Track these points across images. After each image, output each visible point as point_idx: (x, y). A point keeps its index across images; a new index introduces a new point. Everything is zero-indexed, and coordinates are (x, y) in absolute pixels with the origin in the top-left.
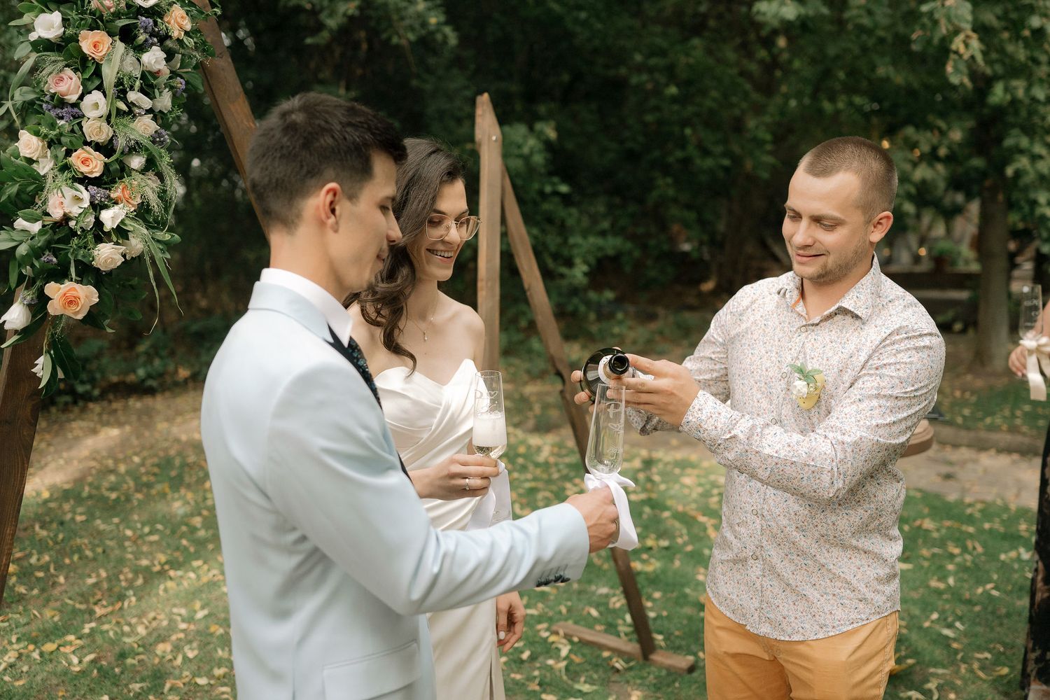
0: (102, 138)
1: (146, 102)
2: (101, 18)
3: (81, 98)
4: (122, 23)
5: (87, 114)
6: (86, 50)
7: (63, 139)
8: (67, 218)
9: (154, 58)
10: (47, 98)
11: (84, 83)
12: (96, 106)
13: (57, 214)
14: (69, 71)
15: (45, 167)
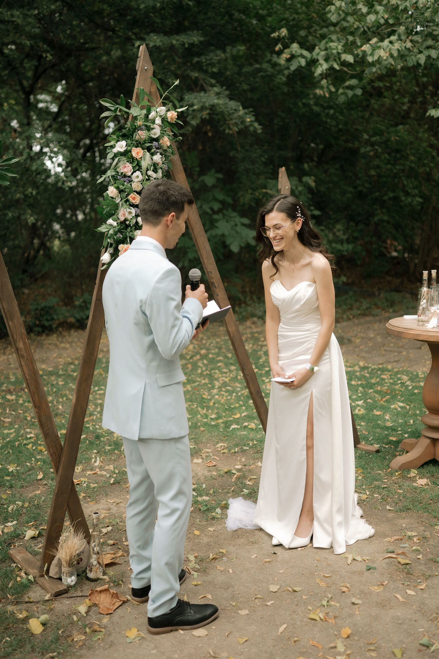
0: (138, 189)
1: (154, 175)
2: (140, 143)
3: (132, 174)
4: (148, 145)
5: (134, 180)
6: (134, 155)
7: (126, 190)
8: (126, 220)
9: (157, 158)
10: (120, 174)
11: (133, 167)
12: (138, 177)
13: (122, 219)
14: (128, 164)
15: (118, 200)
